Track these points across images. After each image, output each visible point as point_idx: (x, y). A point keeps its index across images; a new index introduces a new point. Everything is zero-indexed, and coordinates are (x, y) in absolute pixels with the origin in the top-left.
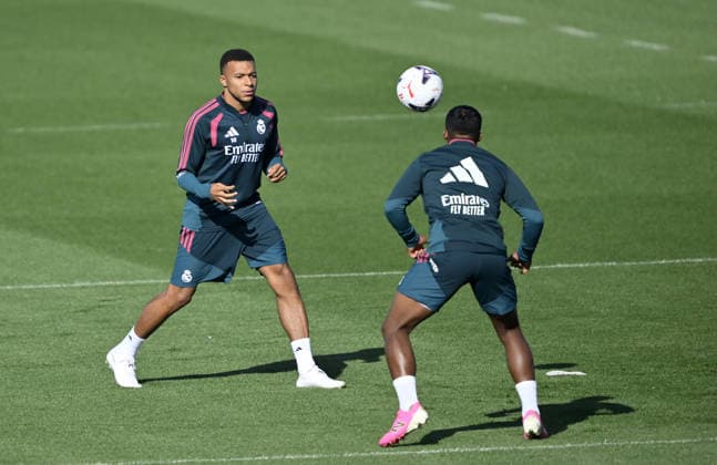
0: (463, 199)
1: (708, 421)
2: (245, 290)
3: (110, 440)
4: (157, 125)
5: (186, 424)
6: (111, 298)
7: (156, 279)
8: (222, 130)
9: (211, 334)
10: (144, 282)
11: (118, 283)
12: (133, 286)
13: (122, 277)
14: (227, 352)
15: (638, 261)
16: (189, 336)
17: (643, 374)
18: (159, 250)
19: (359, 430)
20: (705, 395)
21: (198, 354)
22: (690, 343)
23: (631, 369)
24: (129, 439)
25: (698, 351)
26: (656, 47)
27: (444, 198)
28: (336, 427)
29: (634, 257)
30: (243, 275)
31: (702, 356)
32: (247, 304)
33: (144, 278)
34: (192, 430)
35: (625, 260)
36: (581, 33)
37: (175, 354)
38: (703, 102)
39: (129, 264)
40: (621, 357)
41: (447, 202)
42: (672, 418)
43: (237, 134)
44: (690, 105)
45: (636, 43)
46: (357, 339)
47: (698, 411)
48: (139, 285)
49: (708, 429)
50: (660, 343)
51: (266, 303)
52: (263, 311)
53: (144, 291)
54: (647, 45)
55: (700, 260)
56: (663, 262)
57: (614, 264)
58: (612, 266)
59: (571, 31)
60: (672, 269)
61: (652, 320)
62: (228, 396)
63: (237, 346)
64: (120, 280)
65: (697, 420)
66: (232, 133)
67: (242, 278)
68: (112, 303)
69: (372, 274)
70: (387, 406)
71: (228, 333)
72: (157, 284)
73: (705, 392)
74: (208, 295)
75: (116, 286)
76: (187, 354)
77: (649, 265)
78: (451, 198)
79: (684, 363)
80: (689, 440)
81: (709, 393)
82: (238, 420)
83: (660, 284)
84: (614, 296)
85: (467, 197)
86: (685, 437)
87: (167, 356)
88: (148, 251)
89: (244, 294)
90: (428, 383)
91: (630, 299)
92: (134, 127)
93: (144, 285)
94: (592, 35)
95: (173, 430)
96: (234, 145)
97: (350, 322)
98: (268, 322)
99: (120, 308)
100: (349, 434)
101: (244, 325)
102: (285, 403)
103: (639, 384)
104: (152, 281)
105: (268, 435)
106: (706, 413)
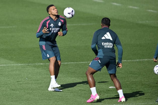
0: (107, 44)
1: (149, 99)
2: (35, 67)
3: (2, 104)
4: (14, 27)
5: (21, 99)
6: (3, 69)
7: (13, 64)
8: (49, 24)
9: (27, 78)
10: (11, 65)
11: (4, 65)
12: (8, 66)
13: (5, 64)
14: (31, 82)
15: (131, 60)
16: (22, 78)
17: (133, 88)
18: (15, 57)
19: (63, 101)
20: (148, 93)
21: (24, 83)
22: (144, 80)
23: (130, 86)
24: (7, 103)
25: (146, 82)
26: (136, 8)
27: (103, 43)
28: (57, 101)
29: (131, 59)
30: (35, 63)
31: (147, 83)
32: (36, 70)
33: (11, 64)
34: (22, 101)
35: (128, 60)
36: (118, 4)
37: (18, 82)
38: (147, 21)
39: (7, 61)
40: (127, 83)
41: (103, 44)
42: (140, 98)
43: (53, 25)
44: (144, 22)
45: (131, 7)
46: (63, 79)
47: (146, 96)
48: (9, 66)
49: (148, 101)
50: (137, 80)
51: (40, 70)
52: (40, 72)
53: (11, 67)
54: (134, 7)
55: (147, 60)
56: (138, 60)
57: (126, 61)
58: (125, 61)
59: (115, 4)
60: (140, 62)
61: (135, 74)
62: (31, 93)
63: (34, 81)
64: (5, 65)
65: (146, 99)
66: (52, 25)
67: (34, 64)
68: (3, 70)
69: (66, 63)
70: (70, 95)
71: (31, 77)
72: (14, 66)
73: (148, 92)
74: (26, 68)
75: (4, 66)
76: (21, 83)
77: (134, 61)
78: (105, 43)
79: (143, 85)
80: (144, 104)
81: (149, 92)
82: (34, 98)
83: (137, 66)
84: (126, 68)
85: (108, 43)
86: (143, 103)
87: (16, 83)
88: (12, 58)
89: (35, 68)
90: (80, 90)
91: (129, 69)
92: (8, 27)
93: (11, 66)
94: (120, 5)
95: (18, 101)
96: (52, 28)
97: (61, 75)
98: (41, 75)
99: (5, 71)
100: (61, 102)
101: (35, 76)
102: (45, 95)
103: (131, 90)
104: (13, 65)
105: (41, 103)
106: (148, 97)
